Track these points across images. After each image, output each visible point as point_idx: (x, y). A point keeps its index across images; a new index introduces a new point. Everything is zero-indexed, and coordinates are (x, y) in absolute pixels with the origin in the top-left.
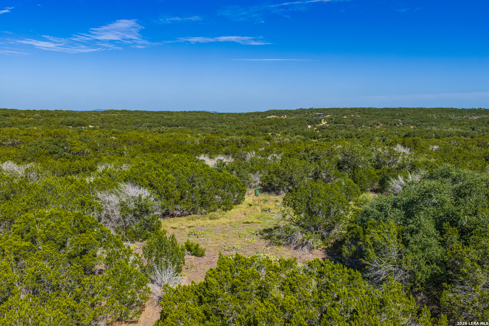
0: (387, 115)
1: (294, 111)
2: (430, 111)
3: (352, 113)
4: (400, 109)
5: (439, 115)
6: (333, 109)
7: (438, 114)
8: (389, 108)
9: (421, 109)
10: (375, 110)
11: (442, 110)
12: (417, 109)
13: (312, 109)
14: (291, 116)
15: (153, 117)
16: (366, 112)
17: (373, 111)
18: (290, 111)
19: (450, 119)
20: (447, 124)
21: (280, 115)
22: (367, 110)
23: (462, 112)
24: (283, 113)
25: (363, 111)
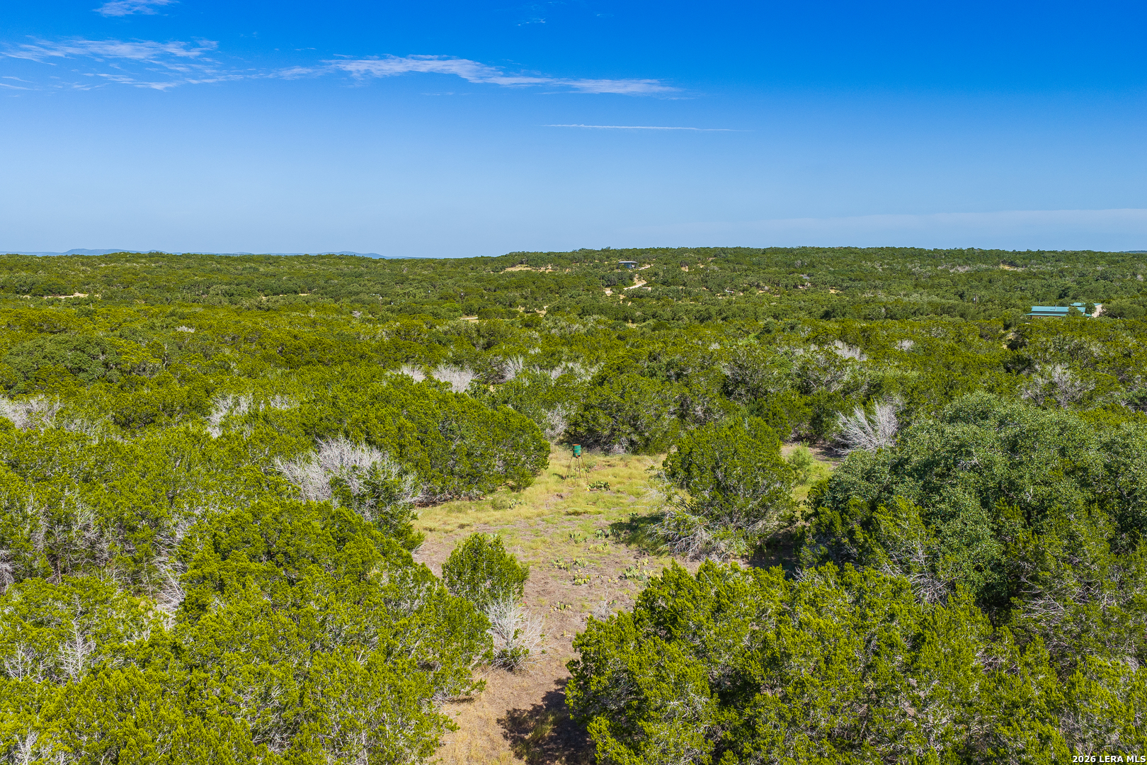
0: (776, 265)
1: (569, 254)
2: (867, 254)
3: (699, 259)
4: (804, 252)
5: (888, 264)
6: (655, 250)
7: (886, 261)
8: (779, 249)
9: (849, 251)
10: (750, 252)
11: (893, 252)
12: (840, 249)
13: (607, 250)
14: (563, 267)
15: (232, 269)
16: (730, 257)
17: (745, 256)
18: (560, 256)
19: (910, 274)
20: (904, 286)
21: (537, 265)
22: (731, 254)
23: (934, 256)
24: (543, 259)
25: (723, 255)
